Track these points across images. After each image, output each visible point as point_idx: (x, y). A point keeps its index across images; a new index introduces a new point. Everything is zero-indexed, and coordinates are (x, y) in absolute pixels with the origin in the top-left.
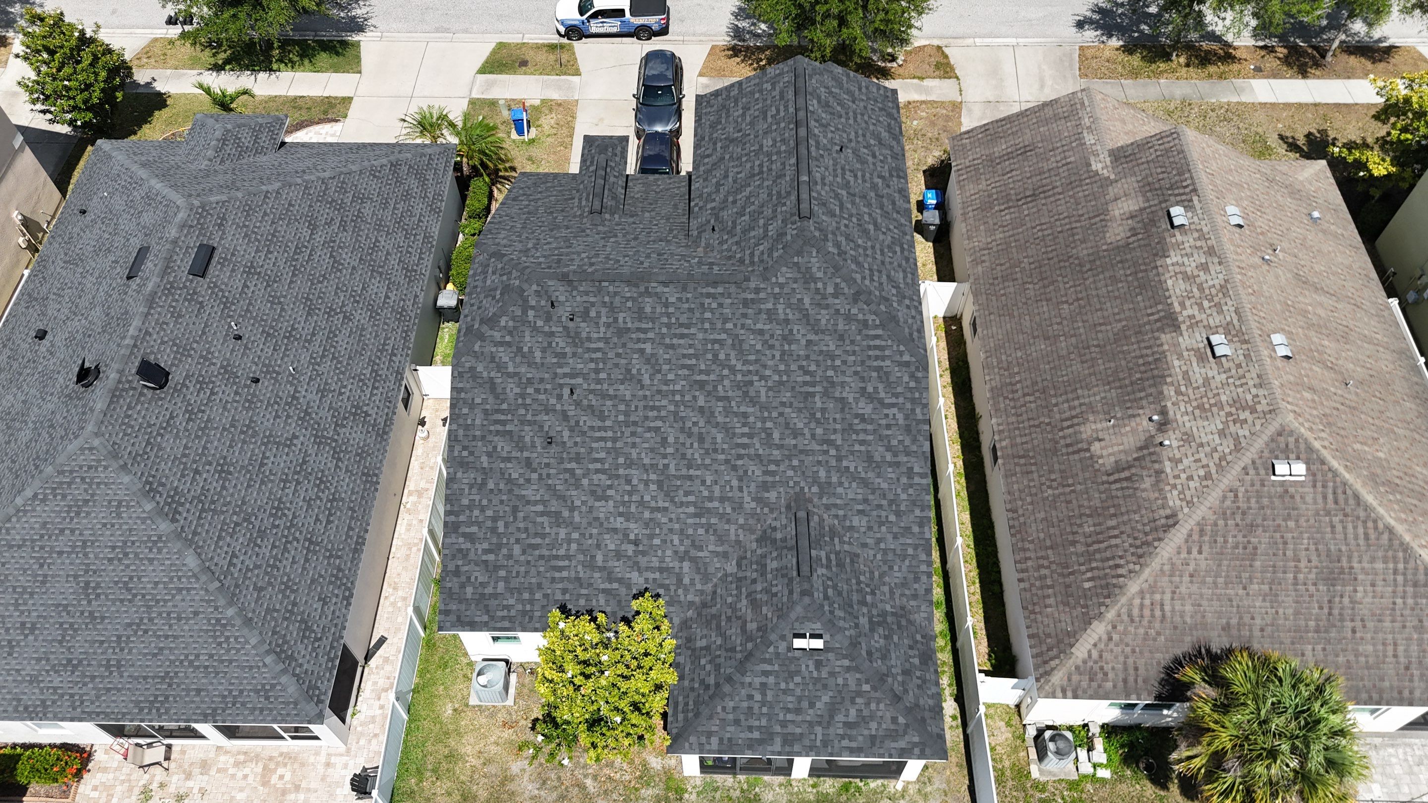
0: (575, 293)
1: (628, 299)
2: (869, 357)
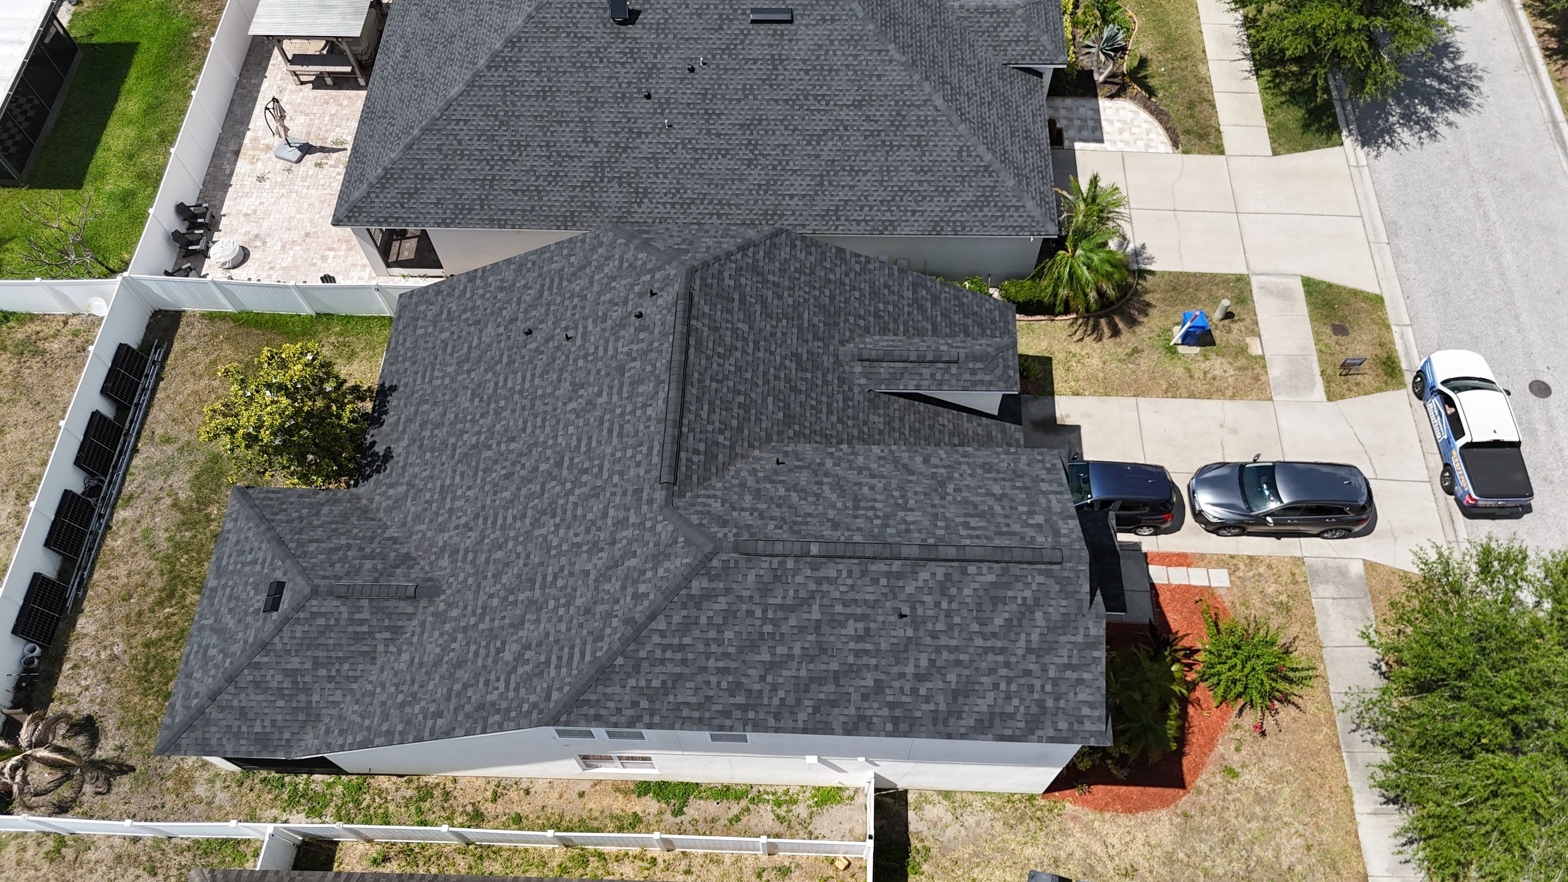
0: (665, 312)
1: (654, 366)
2: (561, 649)
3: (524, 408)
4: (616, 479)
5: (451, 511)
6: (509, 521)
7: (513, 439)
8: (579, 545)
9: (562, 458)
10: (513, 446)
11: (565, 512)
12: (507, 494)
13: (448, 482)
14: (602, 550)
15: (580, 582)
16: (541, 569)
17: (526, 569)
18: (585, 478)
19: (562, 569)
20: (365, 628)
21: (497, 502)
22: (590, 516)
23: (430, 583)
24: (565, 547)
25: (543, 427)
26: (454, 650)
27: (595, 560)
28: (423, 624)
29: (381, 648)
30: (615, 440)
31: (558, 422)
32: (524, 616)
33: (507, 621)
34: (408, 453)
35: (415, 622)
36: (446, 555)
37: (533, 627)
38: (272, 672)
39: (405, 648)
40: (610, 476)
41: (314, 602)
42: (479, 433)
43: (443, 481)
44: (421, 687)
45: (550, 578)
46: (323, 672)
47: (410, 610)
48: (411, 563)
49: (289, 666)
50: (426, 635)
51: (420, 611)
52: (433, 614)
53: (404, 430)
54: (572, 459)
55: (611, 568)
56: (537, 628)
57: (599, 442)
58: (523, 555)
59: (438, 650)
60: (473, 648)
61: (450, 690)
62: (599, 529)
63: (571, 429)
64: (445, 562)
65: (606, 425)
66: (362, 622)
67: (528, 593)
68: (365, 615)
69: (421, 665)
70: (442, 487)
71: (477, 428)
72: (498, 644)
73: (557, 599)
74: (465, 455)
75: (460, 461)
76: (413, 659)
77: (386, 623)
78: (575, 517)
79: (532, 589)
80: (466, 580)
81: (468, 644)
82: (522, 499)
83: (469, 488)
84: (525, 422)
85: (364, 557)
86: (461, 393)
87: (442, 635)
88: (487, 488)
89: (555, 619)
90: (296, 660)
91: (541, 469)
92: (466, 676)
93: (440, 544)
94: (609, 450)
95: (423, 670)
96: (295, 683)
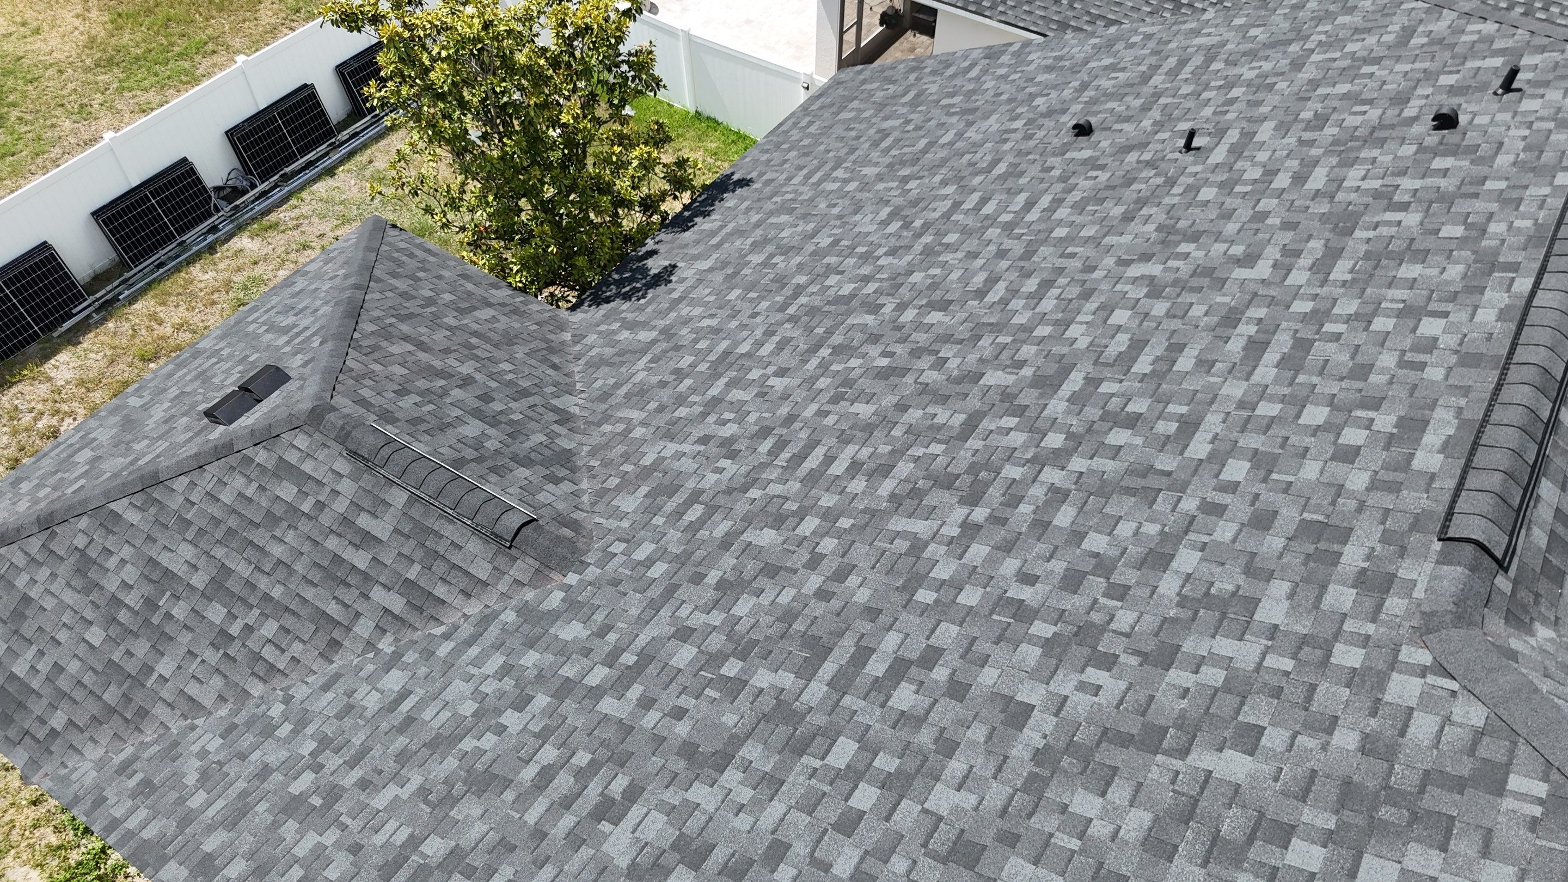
3: (1002, 254)
4: (1237, 470)
5: (716, 401)
6: (838, 468)
7: (944, 306)
8: (1024, 614)
9: (1065, 372)
10: (935, 317)
11: (1014, 501)
12: (864, 410)
13: (744, 348)
14: (1108, 662)
15: (978, 733)
16: (864, 626)
17: (818, 608)
18: (1118, 437)
19: (931, 657)
20: (361, 560)
21: (830, 420)
22: (1096, 542)
23: (567, 533)
24: (970, 597)
25: (1037, 296)
26: (501, 730)
27: (1065, 683)
28: (487, 619)
29: (364, 628)
30: (1266, 372)
31: (1087, 295)
32: (737, 741)
33: (682, 729)
34: (700, 281)
35: (474, 608)
36: (644, 490)
37: (745, 794)
38: (127, 552)
39: (410, 657)
40: (1218, 458)
41: (301, 441)
42: (866, 279)
43: (736, 344)
44: (364, 784)
45: (876, 667)
46: (216, 613)
47: (482, 570)
48: (562, 473)
49: (165, 559)
50: (474, 651)
51: (503, 586)
52: (524, 611)
53: (719, 245)
54: (1092, 382)
55: (1125, 741)
56: (757, 806)
57: (1205, 365)
58: (830, 566)
59: (468, 708)
60: (549, 754)
61: (414, 842)
62: (1120, 593)
63: (1120, 317)
64: (629, 503)
65: (1247, 329)
66: (366, 540)
67: (787, 679)
68: (381, 528)
69: (409, 720)
70: (727, 353)
71: (866, 270)
72: (619, 785)
73: (869, 748)
74: (812, 311)
75: (793, 319)
76: (404, 695)
77: (413, 573)
78: (1041, 526)
79: (807, 672)
80: (649, 562)
81: (543, 736)
82: (897, 432)
83: (781, 373)
84: (992, 281)
85: (478, 414)
86: (869, 208)
87: (506, 670)
88: (823, 383)
89: (829, 812)
90: (187, 551)
91: (986, 380)
92: (479, 829)
93: (647, 461)
94: (1235, 390)
95: (401, 741)
96: (151, 604)
